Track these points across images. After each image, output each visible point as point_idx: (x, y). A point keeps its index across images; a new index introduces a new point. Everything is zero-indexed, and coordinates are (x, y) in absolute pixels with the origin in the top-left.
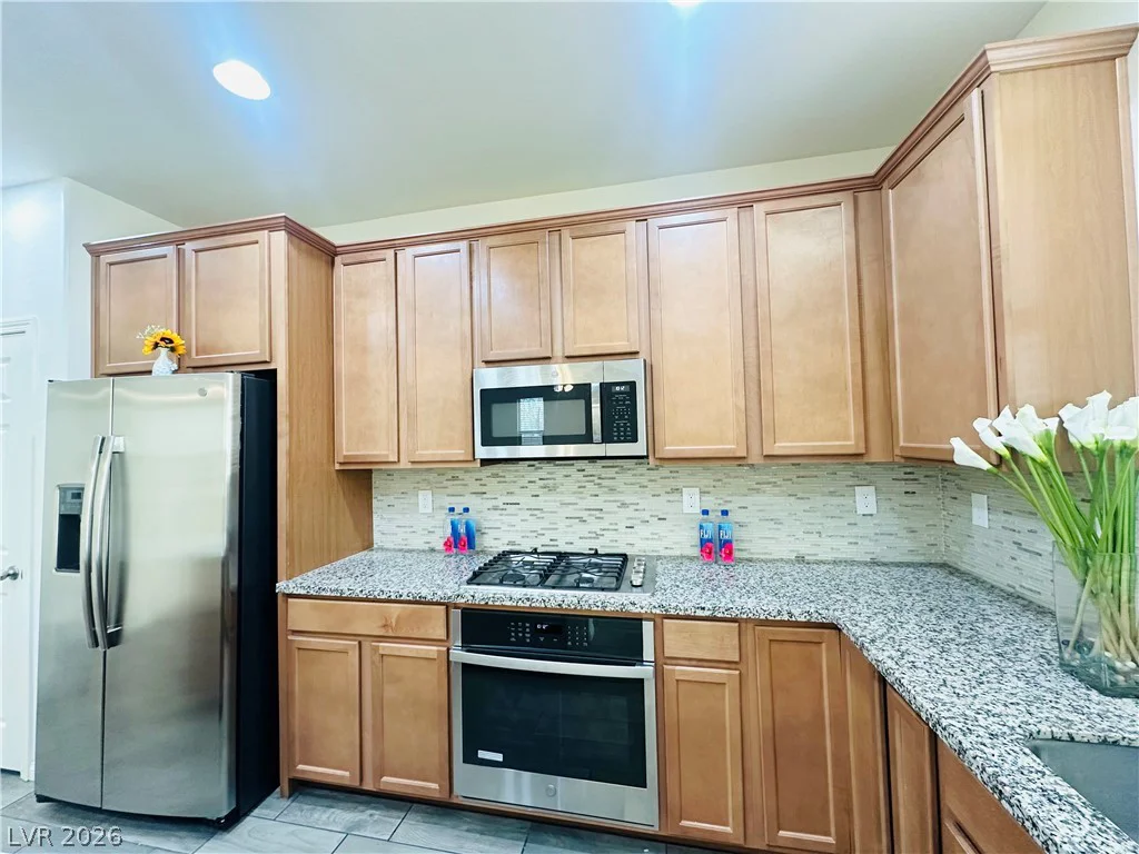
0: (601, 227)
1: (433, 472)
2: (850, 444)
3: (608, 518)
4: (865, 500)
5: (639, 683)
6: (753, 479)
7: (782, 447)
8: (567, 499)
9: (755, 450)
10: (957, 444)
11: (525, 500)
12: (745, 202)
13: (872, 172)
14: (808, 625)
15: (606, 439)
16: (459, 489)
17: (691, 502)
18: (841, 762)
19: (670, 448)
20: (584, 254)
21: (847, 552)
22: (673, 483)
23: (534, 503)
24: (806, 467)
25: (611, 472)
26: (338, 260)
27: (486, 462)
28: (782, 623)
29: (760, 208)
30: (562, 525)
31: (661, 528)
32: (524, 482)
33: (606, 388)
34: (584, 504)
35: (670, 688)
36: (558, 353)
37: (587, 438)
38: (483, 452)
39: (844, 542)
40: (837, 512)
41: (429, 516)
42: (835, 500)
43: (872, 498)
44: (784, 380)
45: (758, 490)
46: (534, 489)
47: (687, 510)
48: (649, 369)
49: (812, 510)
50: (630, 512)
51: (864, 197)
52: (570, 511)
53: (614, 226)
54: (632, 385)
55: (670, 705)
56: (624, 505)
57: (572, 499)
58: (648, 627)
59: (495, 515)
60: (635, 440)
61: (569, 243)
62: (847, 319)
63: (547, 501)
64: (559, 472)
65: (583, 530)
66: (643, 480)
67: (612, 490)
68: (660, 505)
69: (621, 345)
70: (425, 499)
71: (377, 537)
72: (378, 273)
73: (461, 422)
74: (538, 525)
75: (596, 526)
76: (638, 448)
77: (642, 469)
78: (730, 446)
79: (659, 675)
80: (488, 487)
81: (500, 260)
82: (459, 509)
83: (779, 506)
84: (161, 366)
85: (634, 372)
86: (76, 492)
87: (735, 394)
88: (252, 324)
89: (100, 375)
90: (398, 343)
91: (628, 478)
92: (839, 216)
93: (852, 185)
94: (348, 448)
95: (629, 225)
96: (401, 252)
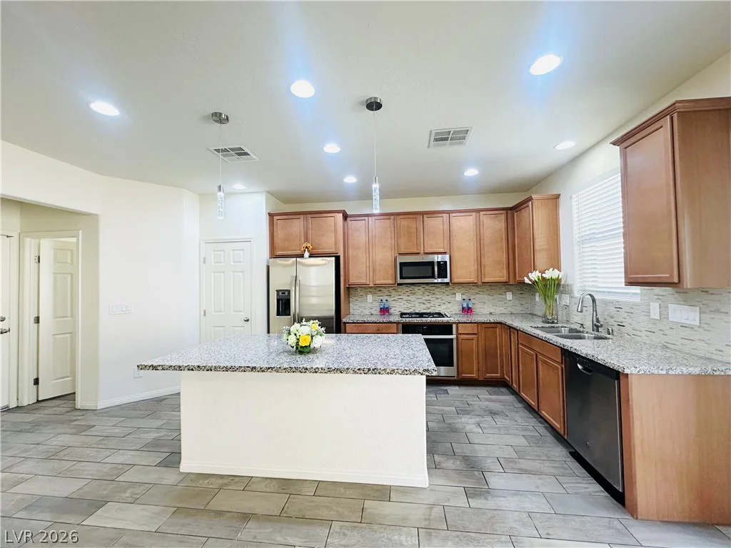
0: (436, 215)
1: (377, 288)
2: (504, 279)
3: (433, 303)
4: (509, 296)
5: (452, 339)
6: (477, 290)
7: (487, 280)
8: (419, 297)
9: (480, 281)
10: (525, 278)
11: (405, 298)
12: (478, 211)
13: (511, 205)
14: (494, 323)
15: (437, 277)
16: (382, 294)
17: (459, 297)
18: (501, 356)
19: (456, 280)
20: (430, 222)
21: (505, 311)
22: (453, 292)
23: (408, 298)
25: (433, 288)
26: (348, 219)
27: (399, 284)
28: (488, 323)
29: (482, 213)
30: (417, 305)
31: (449, 305)
32: (404, 291)
33: (439, 263)
34: (424, 299)
35: (460, 341)
36: (422, 252)
37: (433, 277)
38: (399, 281)
39: (503, 309)
40: (501, 300)
41: (372, 303)
42: (500, 296)
43: (511, 295)
44: (488, 261)
45: (478, 294)
46: (408, 294)
47: (457, 299)
48: (450, 258)
49: (494, 299)
50: (440, 300)
51: (509, 212)
52: (420, 301)
53: (440, 215)
54: (446, 262)
55: (460, 345)
56: (438, 298)
57: (421, 297)
58: (454, 326)
59: (394, 302)
60: (446, 278)
61: (425, 219)
62: (504, 245)
63: (412, 298)
64: (416, 289)
65: (424, 306)
66: (443, 291)
67: (433, 294)
68: (449, 298)
69: (442, 250)
70: (370, 297)
71: (351, 311)
72: (362, 224)
73: (391, 272)
75: (428, 305)
76: (448, 280)
77: (447, 287)
78: (473, 279)
79: (457, 337)
80: (393, 293)
81: (404, 222)
82: (384, 301)
83: (485, 297)
84: (307, 254)
85: (447, 258)
86: (283, 292)
87: (474, 265)
88: (332, 241)
89: (274, 255)
90: (370, 245)
91: (439, 290)
92: (503, 217)
93: (506, 209)
94: (353, 280)
95: (444, 215)
96: (370, 218)
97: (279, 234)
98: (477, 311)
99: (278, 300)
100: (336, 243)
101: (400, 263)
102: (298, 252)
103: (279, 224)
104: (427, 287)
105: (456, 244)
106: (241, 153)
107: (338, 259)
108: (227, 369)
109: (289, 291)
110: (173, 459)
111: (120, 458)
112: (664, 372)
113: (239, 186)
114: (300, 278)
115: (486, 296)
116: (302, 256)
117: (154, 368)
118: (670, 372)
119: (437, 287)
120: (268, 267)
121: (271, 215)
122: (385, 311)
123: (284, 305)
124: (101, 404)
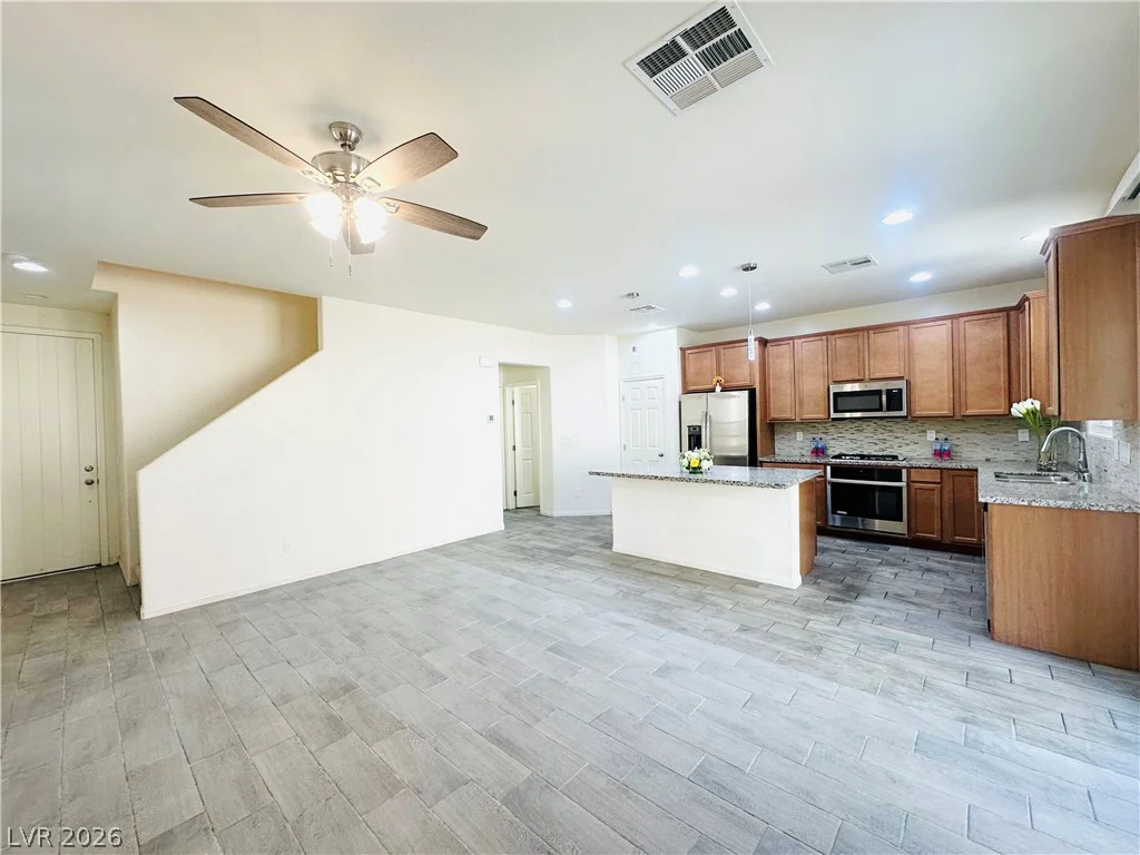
0: (888, 330)
1: (807, 425)
4: (1023, 435)
5: (901, 488)
6: (959, 426)
7: (969, 412)
8: (869, 435)
9: (959, 414)
11: (848, 436)
12: (954, 317)
13: (1015, 304)
15: (889, 409)
16: (816, 431)
17: (931, 435)
19: (918, 413)
20: (879, 339)
21: (1015, 457)
22: (921, 428)
23: (852, 437)
24: (992, 421)
25: (890, 424)
26: (769, 345)
27: (834, 419)
29: (962, 320)
30: (866, 446)
31: (913, 447)
32: (846, 428)
33: (889, 392)
34: (876, 437)
35: (913, 491)
36: (867, 377)
37: (880, 410)
38: (833, 415)
39: (1011, 453)
40: (1008, 440)
41: (802, 442)
42: (1005, 435)
43: (1028, 434)
45: (966, 431)
46: (852, 431)
47: (928, 439)
48: (908, 383)
49: (995, 439)
50: (900, 440)
51: (1013, 313)
52: (870, 440)
53: (893, 328)
54: (900, 390)
55: (912, 496)
56: (897, 437)
57: (872, 435)
58: (904, 471)
59: (832, 442)
60: (901, 409)
61: (872, 336)
63: (858, 436)
64: (865, 425)
65: (877, 448)
66: (906, 427)
67: (890, 431)
68: (915, 437)
69: (896, 374)
70: (800, 436)
71: (776, 450)
72: (785, 348)
73: (823, 405)
74: (854, 446)
75: (883, 446)
76: (904, 413)
77: (907, 423)
78: (946, 412)
79: (908, 486)
80: (832, 430)
81: (840, 343)
82: (817, 439)
83: (978, 437)
84: (718, 389)
85: (901, 385)
86: (695, 427)
87: (949, 391)
88: (746, 372)
89: (686, 391)
90: (795, 375)
91: (899, 426)
92: (1000, 323)
93: (1007, 310)
94: (774, 415)
95: (901, 328)
96: (796, 341)
97: (691, 369)
98: (964, 455)
99: (690, 436)
100: (751, 374)
101: (835, 394)
102: (710, 386)
103: (691, 358)
104: (880, 422)
105: (919, 364)
106: (650, 308)
107: (752, 393)
108: (640, 477)
109: (700, 427)
110: (608, 544)
111: (576, 540)
112: (1026, 504)
113: (652, 326)
114: (711, 413)
115: (980, 435)
116: (713, 390)
117: (598, 474)
118: (1033, 504)
119: (897, 423)
120: (680, 403)
121: (683, 350)
122: (818, 451)
123: (695, 440)
124: (556, 514)
